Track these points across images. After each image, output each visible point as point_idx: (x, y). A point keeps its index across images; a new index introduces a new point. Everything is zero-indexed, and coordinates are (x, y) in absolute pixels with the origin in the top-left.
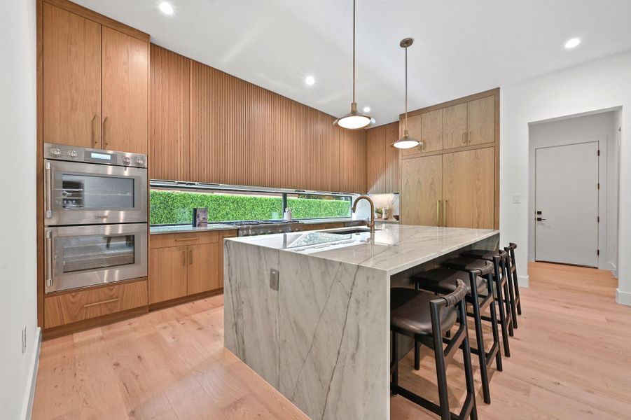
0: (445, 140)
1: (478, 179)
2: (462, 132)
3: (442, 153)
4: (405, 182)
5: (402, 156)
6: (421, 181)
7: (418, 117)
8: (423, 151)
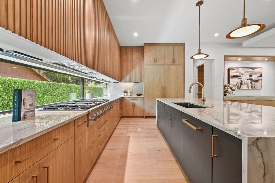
0: (165, 60)
1: (178, 78)
2: (172, 58)
3: (164, 65)
4: (147, 78)
5: (145, 64)
6: (155, 77)
7: (153, 47)
8: (156, 63)
